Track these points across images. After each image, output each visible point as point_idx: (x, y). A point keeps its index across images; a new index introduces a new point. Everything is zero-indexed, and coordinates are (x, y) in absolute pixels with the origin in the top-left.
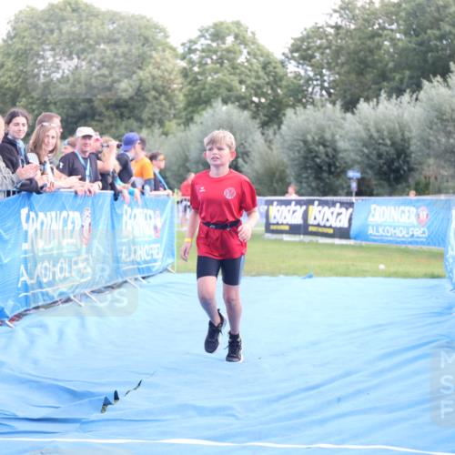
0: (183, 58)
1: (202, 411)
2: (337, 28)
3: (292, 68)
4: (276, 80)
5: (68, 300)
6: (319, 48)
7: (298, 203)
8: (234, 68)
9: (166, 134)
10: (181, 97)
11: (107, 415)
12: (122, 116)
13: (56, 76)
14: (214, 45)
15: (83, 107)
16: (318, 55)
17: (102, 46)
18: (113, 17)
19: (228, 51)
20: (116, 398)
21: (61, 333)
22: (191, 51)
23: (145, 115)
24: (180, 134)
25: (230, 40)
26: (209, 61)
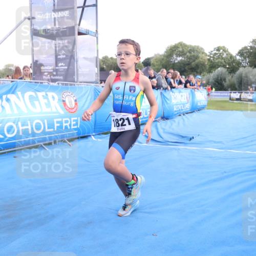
0: (209, 56)
1: (215, 142)
2: (251, 47)
3: (238, 57)
4: (234, 61)
5: (180, 115)
6: (246, 52)
7: (239, 93)
8: (222, 58)
9: (204, 76)
10: (208, 66)
11: (191, 142)
12: (192, 71)
13: (176, 61)
14: (217, 52)
15: (183, 69)
16: (245, 54)
17: (188, 54)
18: (191, 46)
19: (220, 54)
20: (193, 138)
21: (179, 123)
22: (211, 54)
23: (199, 71)
24: (208, 75)
25: (221, 51)
26: (215, 57)
